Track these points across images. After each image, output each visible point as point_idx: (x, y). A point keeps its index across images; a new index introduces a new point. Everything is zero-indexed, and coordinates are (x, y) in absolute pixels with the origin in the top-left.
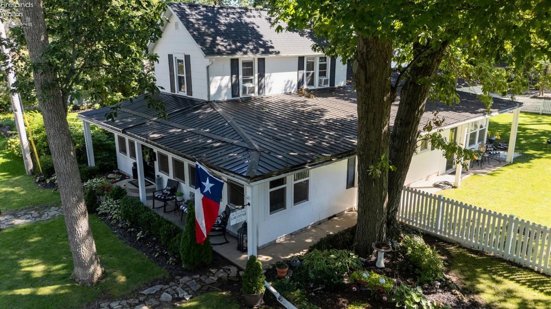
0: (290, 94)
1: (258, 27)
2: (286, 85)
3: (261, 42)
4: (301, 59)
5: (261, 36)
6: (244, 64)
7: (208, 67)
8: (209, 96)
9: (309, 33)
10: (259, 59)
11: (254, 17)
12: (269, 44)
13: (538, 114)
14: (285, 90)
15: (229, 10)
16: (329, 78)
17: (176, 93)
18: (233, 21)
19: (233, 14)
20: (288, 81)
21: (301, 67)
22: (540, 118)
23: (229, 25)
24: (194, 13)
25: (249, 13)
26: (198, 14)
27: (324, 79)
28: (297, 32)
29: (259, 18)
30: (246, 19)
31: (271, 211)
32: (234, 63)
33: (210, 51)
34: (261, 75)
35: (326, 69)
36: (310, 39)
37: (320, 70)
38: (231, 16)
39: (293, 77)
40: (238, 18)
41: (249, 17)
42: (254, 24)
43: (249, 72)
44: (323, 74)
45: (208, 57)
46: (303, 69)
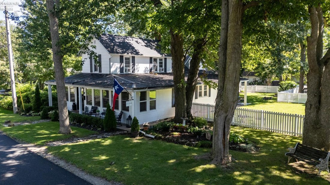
0: (147, 73)
1: (132, 44)
2: (145, 69)
3: (134, 50)
4: (151, 58)
5: (135, 48)
6: (126, 59)
7: (110, 59)
8: (110, 71)
9: (154, 48)
10: (132, 57)
11: (130, 40)
12: (137, 51)
13: (265, 93)
14: (145, 71)
15: (119, 37)
16: (164, 68)
17: (93, 72)
18: (121, 41)
19: (121, 38)
20: (146, 68)
21: (151, 62)
22: (266, 94)
23: (120, 43)
24: (104, 37)
25: (128, 39)
26: (106, 37)
27: (161, 68)
28: (149, 47)
29: (132, 41)
30: (126, 41)
31: (140, 111)
32: (121, 57)
33: (112, 51)
34: (134, 65)
35: (162, 64)
36: (155, 51)
37: (159, 64)
38: (120, 39)
39: (148, 66)
40: (123, 40)
41: (128, 40)
42: (130, 43)
43: (128, 63)
44: (161, 66)
45: (111, 54)
46: (152, 63)
